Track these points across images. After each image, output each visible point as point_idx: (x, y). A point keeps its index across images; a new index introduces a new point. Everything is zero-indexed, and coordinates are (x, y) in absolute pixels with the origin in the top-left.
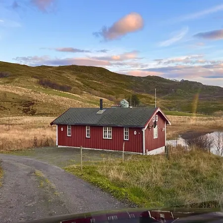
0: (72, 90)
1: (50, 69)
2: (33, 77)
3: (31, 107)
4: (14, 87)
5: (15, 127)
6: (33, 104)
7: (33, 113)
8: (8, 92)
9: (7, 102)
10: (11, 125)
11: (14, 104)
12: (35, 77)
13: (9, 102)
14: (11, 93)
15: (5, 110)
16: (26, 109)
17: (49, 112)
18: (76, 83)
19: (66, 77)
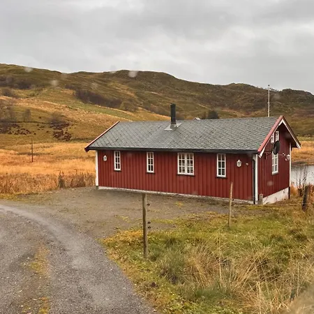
0: (122, 105)
1: (91, 76)
2: (67, 87)
3: (64, 130)
4: (40, 101)
5: (41, 157)
6: (68, 125)
7: (68, 138)
8: (33, 109)
9: (31, 122)
10: (37, 154)
11: (41, 125)
12: (71, 88)
13: (35, 122)
14: (37, 110)
15: (28, 135)
16: (57, 133)
17: (90, 136)
18: (128, 95)
19: (114, 87)
